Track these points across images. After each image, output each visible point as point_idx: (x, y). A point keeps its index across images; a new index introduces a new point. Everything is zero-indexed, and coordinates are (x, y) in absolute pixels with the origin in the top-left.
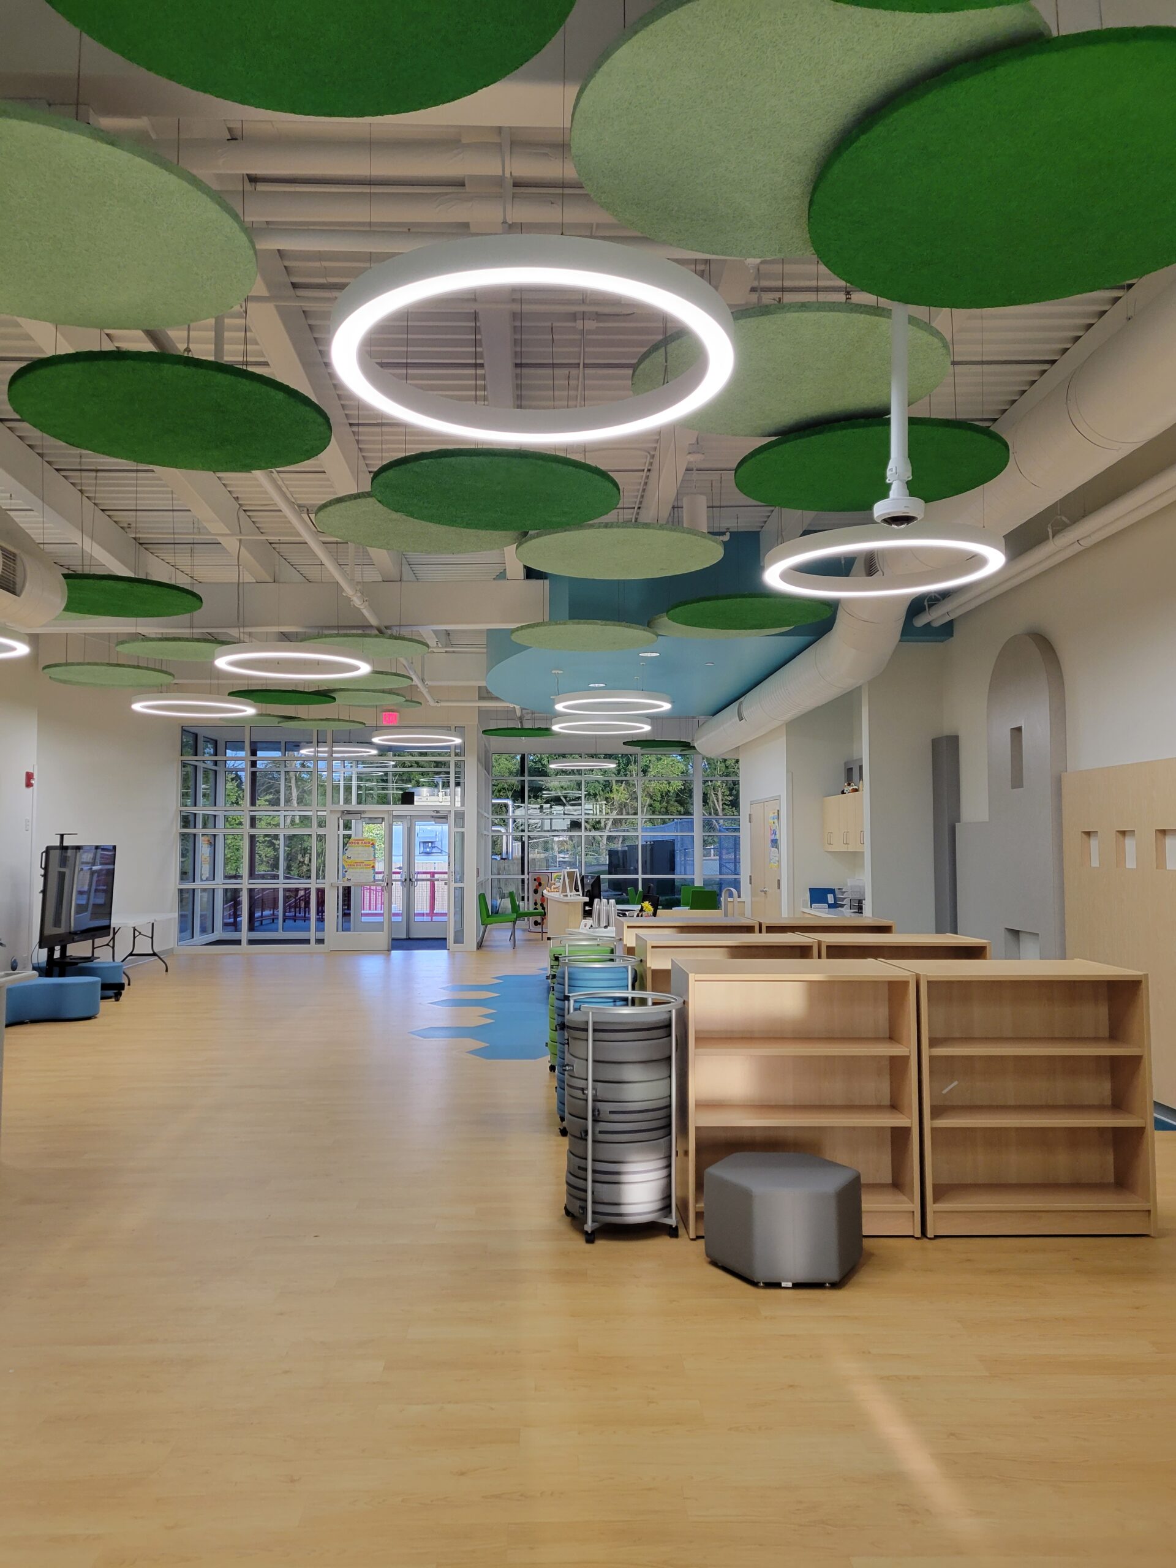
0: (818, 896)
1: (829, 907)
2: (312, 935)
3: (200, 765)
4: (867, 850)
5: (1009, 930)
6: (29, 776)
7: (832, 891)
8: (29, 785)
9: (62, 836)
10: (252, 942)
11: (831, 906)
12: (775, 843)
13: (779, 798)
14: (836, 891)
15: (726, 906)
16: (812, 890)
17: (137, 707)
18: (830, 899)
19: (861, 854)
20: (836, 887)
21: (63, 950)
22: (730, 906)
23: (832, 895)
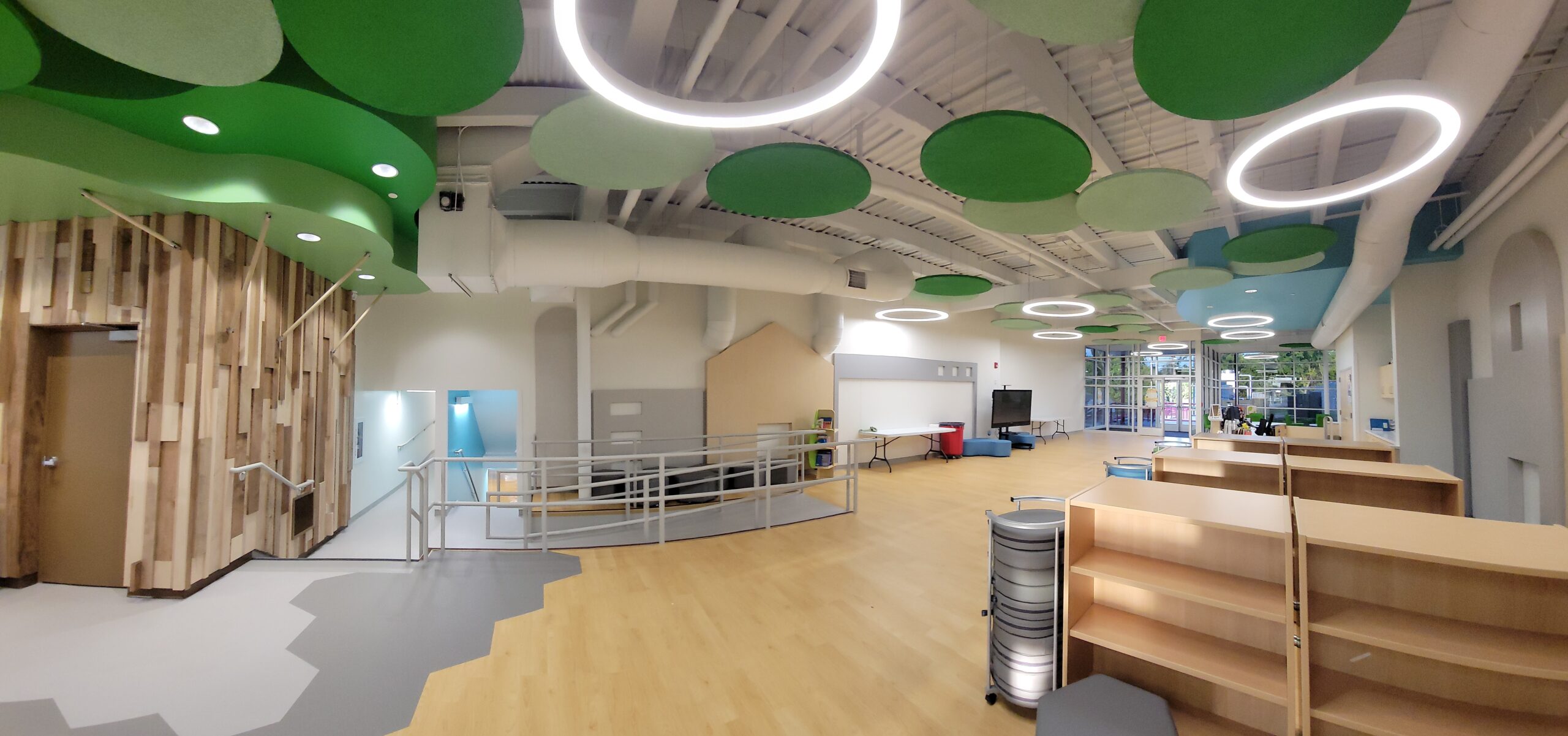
0: (1376, 423)
1: (1384, 430)
2: (1133, 427)
3: (1096, 361)
4: (1395, 396)
5: (1510, 458)
6: (996, 364)
7: (1386, 421)
8: (996, 367)
9: (1005, 386)
10: (1111, 429)
11: (1385, 430)
12: (1349, 392)
13: (1350, 369)
14: (1389, 422)
15: (1326, 426)
16: (1372, 420)
17: (1036, 335)
18: (1385, 425)
19: (1393, 399)
20: (1389, 419)
21: (1007, 429)
22: (1328, 426)
23: (1386, 423)
